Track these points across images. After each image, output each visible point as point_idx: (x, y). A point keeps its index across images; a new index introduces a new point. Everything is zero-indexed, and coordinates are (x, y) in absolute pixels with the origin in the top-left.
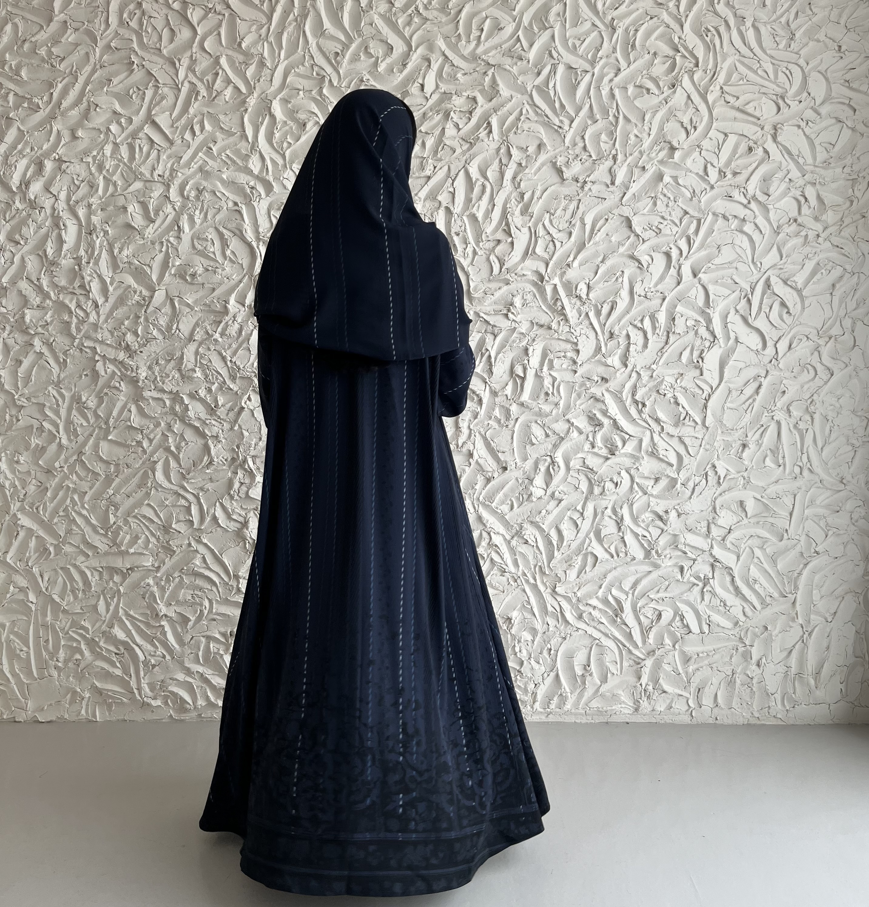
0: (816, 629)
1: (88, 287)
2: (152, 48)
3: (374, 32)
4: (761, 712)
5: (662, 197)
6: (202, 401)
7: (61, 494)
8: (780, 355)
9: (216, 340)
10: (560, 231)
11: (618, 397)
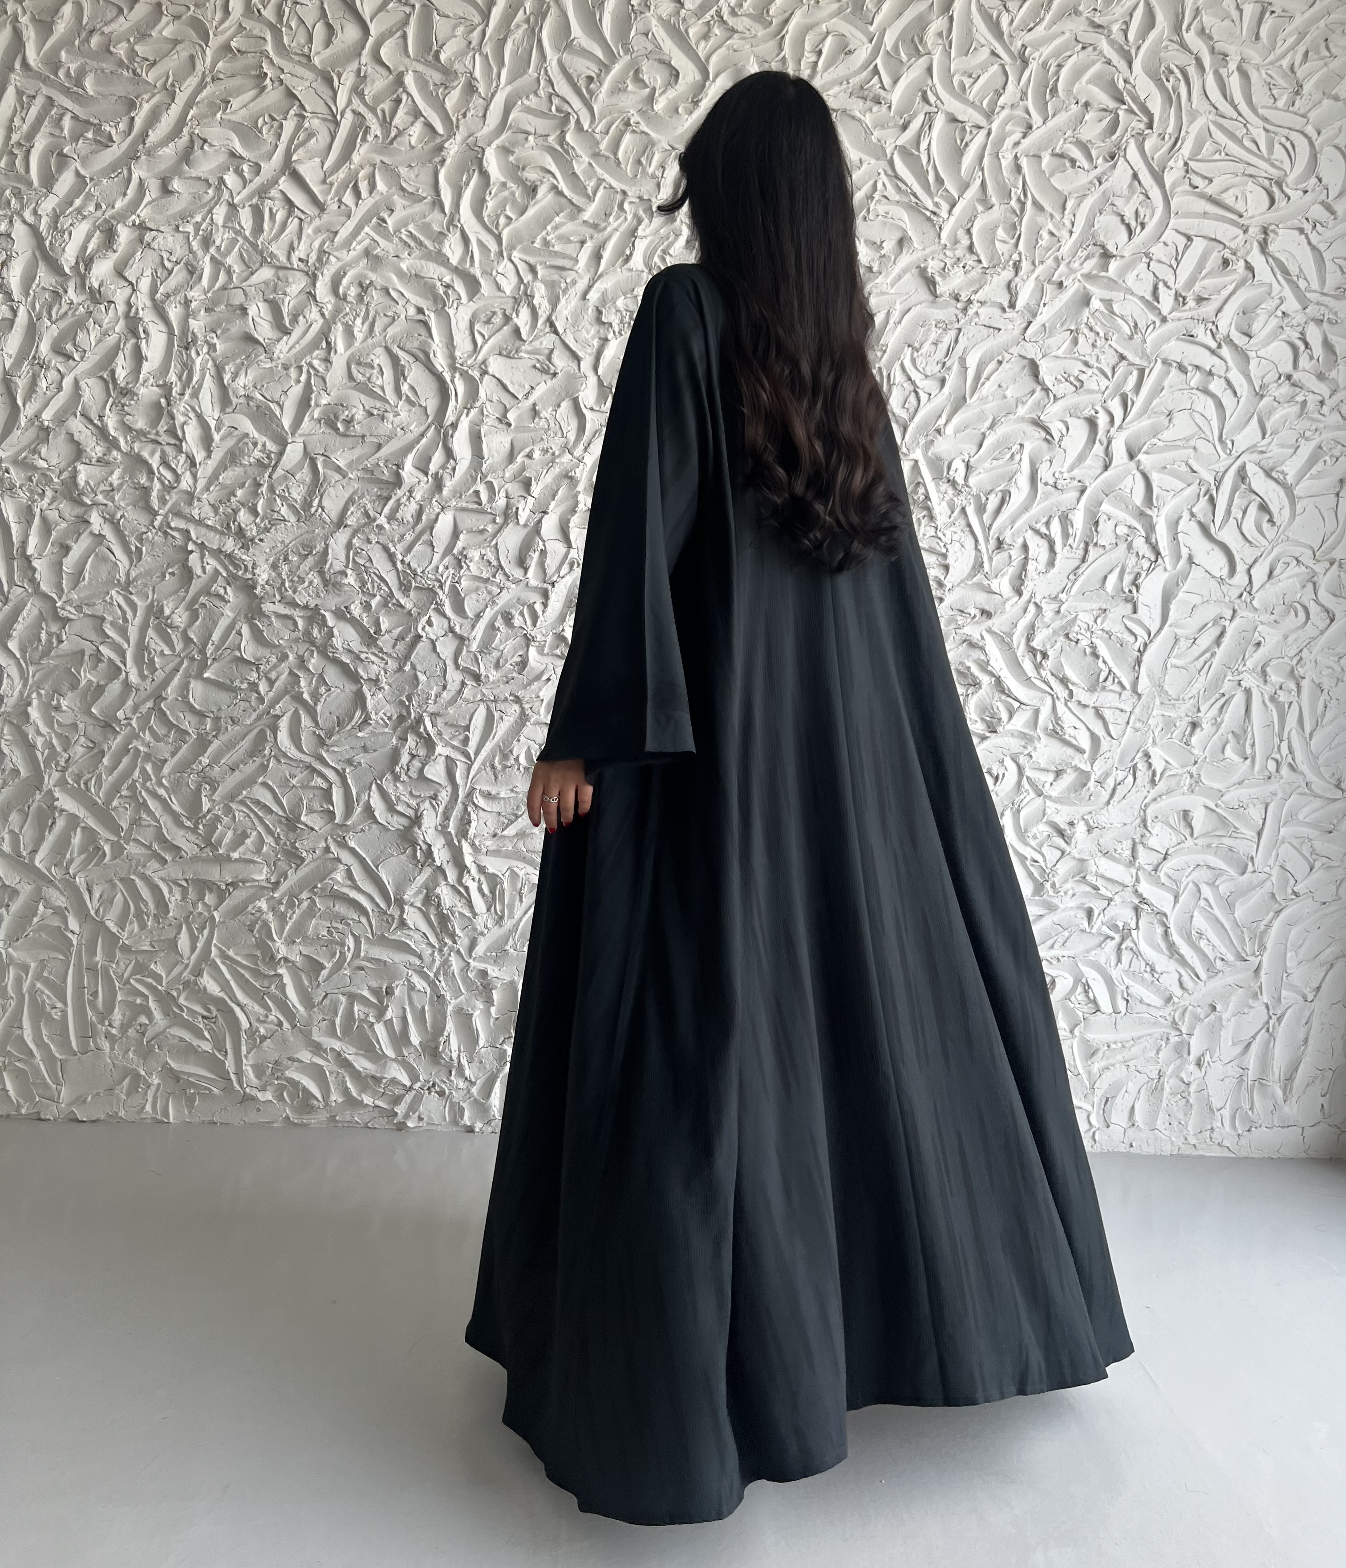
0: (1289, 1011)
1: (180, 433)
2: (296, 54)
3: (650, 47)
4: (1200, 1136)
5: (1086, 331)
6: (355, 623)
7: (125, 761)
8: (1256, 585)
9: (380, 527)
10: (926, 376)
11: (1005, 642)
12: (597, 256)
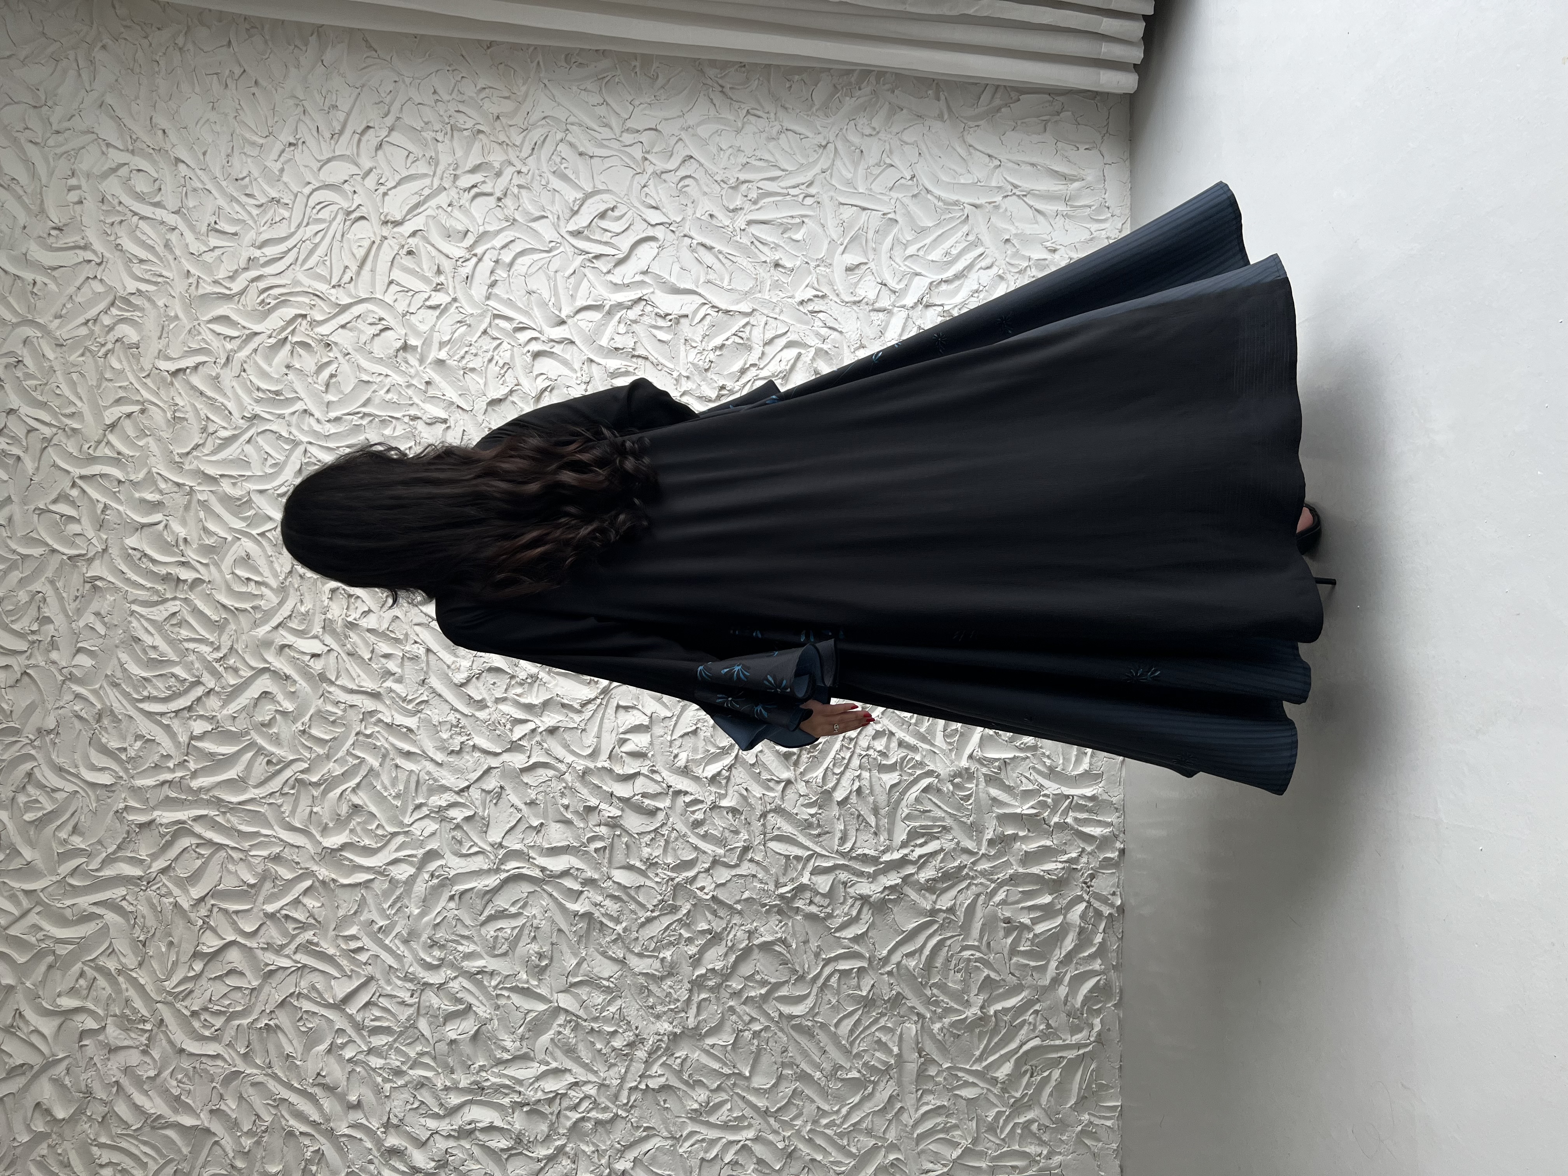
1: (551, 1095)
2: (250, 1000)
3: (244, 715)
5: (464, 362)
6: (703, 950)
7: (819, 1141)
8: (665, 220)
12: (408, 755)
